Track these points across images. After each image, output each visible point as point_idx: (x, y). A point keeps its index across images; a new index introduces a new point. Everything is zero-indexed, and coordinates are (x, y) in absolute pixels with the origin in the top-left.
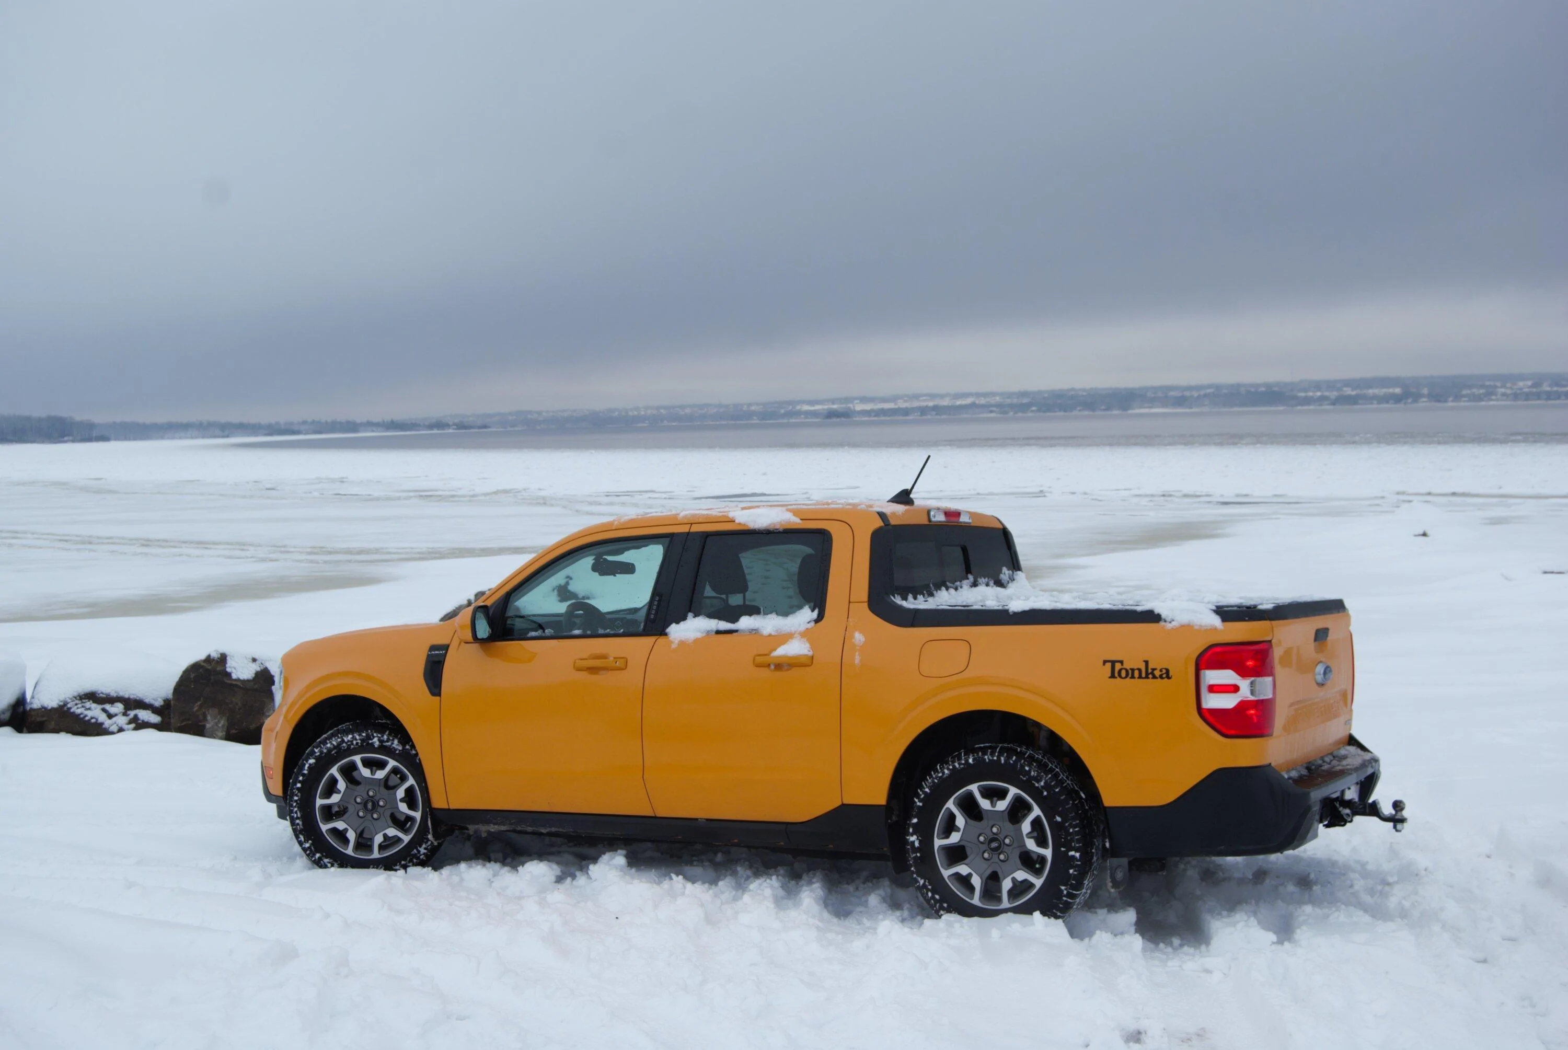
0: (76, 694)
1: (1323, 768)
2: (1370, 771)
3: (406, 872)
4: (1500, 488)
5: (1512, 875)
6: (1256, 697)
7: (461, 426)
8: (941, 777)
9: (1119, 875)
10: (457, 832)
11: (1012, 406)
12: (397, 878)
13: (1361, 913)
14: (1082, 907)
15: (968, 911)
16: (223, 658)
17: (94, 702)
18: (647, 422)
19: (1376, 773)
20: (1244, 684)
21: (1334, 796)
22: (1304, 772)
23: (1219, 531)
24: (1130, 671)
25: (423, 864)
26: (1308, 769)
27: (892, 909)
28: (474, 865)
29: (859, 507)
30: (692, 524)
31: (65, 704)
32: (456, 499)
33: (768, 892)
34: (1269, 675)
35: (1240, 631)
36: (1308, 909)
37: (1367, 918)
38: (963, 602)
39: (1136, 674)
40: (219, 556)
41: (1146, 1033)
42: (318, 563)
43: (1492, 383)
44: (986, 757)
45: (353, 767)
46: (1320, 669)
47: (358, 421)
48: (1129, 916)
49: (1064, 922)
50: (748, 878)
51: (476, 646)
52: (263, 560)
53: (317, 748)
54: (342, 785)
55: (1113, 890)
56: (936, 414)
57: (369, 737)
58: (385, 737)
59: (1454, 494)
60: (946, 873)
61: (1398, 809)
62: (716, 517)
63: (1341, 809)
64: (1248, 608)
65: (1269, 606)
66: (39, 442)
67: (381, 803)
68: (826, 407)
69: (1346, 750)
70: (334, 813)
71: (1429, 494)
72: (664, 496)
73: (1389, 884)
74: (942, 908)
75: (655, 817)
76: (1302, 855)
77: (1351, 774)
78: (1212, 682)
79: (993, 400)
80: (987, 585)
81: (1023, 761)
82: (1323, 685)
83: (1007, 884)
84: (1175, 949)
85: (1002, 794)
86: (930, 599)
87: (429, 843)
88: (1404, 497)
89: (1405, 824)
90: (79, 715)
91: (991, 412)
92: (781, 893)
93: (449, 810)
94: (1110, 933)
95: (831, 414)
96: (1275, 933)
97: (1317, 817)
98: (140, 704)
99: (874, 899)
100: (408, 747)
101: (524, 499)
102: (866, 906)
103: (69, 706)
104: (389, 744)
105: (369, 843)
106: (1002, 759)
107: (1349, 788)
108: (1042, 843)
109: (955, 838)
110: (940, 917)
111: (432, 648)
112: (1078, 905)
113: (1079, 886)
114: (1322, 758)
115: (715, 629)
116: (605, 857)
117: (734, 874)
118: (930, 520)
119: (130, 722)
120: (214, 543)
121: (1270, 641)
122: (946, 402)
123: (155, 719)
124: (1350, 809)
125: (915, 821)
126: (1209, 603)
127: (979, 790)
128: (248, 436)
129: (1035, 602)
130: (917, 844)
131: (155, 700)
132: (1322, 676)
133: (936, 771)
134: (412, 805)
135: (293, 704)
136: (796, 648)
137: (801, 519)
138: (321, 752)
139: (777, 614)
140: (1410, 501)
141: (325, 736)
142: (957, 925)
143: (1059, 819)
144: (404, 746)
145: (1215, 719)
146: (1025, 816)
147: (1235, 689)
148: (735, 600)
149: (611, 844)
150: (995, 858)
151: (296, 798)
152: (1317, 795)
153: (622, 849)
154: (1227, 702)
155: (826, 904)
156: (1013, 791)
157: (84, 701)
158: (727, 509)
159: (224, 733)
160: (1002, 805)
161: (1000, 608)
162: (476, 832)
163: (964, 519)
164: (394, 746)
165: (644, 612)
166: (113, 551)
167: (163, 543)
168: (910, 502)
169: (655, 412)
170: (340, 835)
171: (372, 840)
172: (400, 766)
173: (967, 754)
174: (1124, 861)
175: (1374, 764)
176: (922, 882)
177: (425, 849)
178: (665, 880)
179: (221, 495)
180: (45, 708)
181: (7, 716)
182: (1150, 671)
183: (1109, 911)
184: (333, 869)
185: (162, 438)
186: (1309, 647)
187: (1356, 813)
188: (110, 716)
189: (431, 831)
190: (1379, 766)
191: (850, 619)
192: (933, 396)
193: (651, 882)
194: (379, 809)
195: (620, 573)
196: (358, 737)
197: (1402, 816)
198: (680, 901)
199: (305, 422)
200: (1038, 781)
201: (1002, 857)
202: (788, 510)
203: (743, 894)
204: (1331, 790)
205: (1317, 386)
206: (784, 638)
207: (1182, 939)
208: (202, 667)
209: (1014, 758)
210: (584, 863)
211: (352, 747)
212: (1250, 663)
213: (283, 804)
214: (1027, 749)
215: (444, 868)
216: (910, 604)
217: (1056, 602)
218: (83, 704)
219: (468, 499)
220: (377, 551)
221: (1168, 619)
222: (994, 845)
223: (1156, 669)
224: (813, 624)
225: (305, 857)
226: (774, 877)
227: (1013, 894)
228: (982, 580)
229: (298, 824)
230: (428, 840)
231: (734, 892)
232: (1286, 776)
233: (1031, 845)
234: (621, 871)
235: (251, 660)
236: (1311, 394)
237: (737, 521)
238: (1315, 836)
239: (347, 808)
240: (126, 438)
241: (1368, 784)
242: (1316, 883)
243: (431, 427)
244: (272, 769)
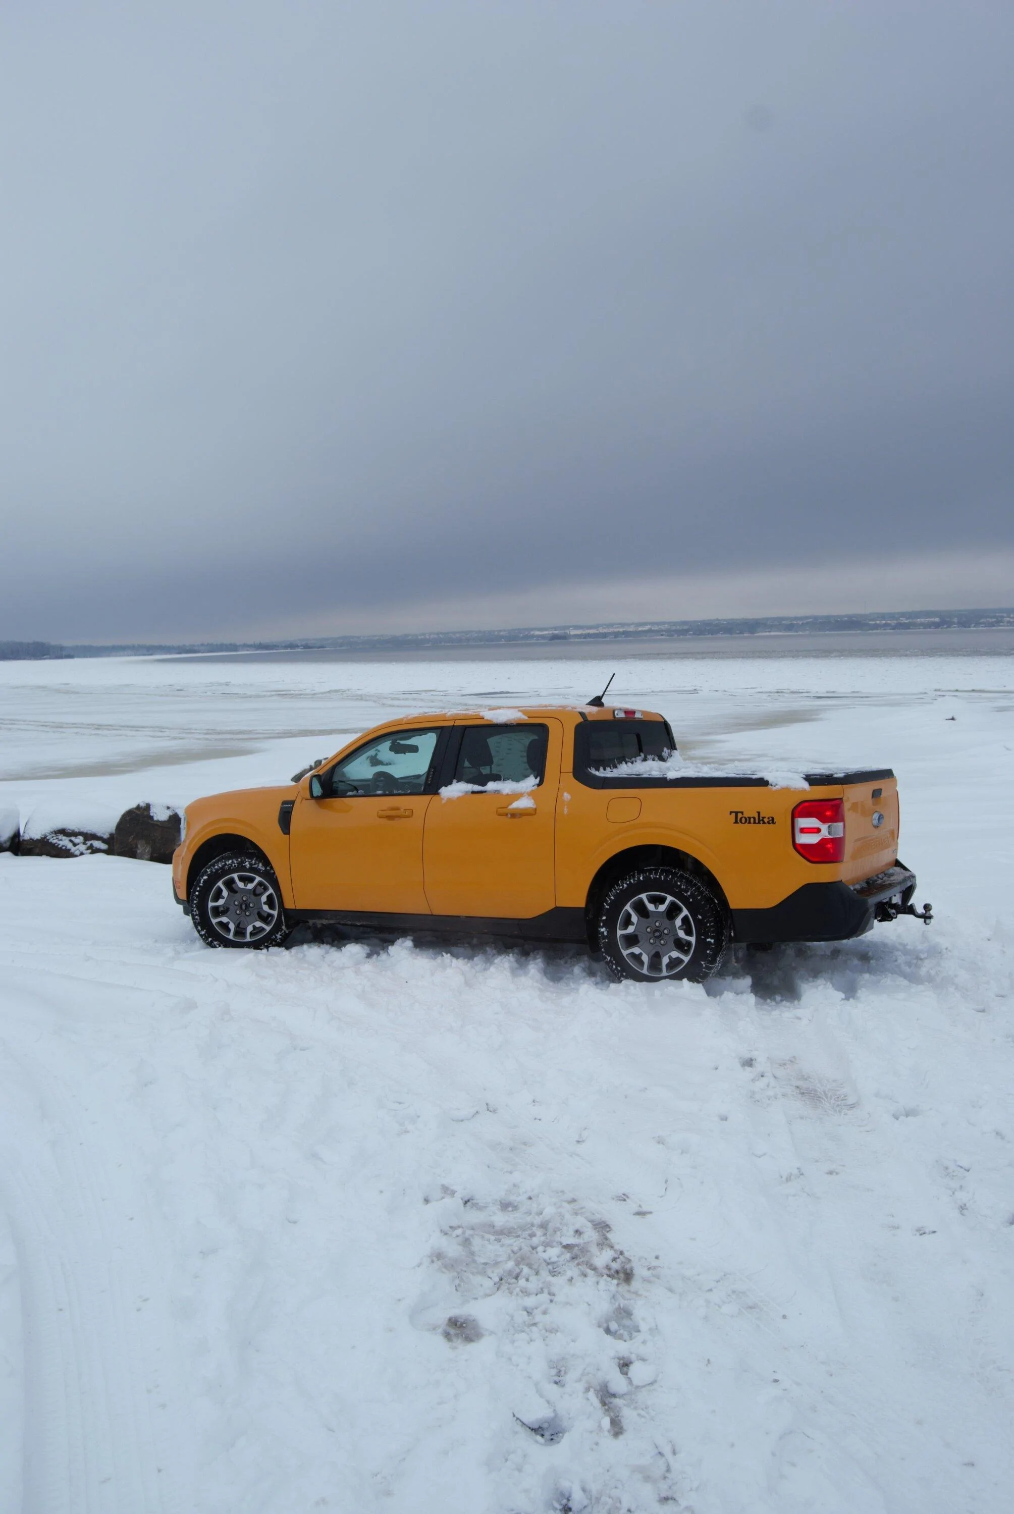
0: (52, 830)
1: (877, 882)
2: (909, 884)
3: (268, 950)
4: (1005, 686)
5: (1004, 952)
6: (832, 836)
7: (306, 647)
8: (622, 889)
9: (740, 954)
10: (301, 924)
11: (676, 631)
12: (262, 955)
13: (902, 979)
14: (715, 975)
15: (639, 978)
16: (148, 807)
17: (64, 835)
18: (430, 643)
19: (914, 885)
20: (824, 828)
21: (885, 901)
22: (865, 885)
23: (814, 717)
24: (748, 819)
25: (279, 945)
26: (867, 883)
27: (589, 976)
28: (312, 946)
29: (567, 709)
30: (455, 720)
31: (45, 837)
32: (302, 696)
33: (507, 965)
34: (841, 822)
35: (822, 792)
36: (867, 976)
37: (906, 982)
38: (636, 772)
39: (752, 820)
40: (146, 736)
41: (756, 1060)
42: (211, 740)
43: (1000, 614)
44: (652, 876)
45: (232, 881)
46: (876, 816)
47: (238, 644)
48: (747, 981)
49: (703, 985)
50: (494, 955)
51: (313, 801)
52: (175, 738)
53: (209, 869)
54: (225, 893)
55: (736, 964)
56: (625, 637)
57: (243, 862)
58: (253, 862)
59: (973, 691)
60: (625, 953)
61: (927, 909)
62: (472, 715)
63: (889, 909)
64: (827, 776)
65: (842, 775)
66: (28, 659)
67: (251, 905)
68: (551, 632)
69: (894, 870)
70: (220, 911)
71: (957, 691)
72: (442, 693)
73: (921, 959)
74: (622, 976)
75: (432, 915)
76: (863, 939)
77: (896, 886)
78: (803, 826)
79: (663, 627)
80: (654, 760)
81: (676, 879)
82: (878, 827)
83: (665, 960)
84: (777, 1003)
85: (662, 900)
86: (615, 770)
87: (283, 931)
88: (940, 693)
89: (932, 920)
90: (55, 844)
91: (662, 635)
92: (515, 965)
93: (296, 910)
94: (733, 993)
95: (555, 637)
96: (844, 992)
97: (873, 915)
98: (94, 837)
99: (577, 970)
100: (268, 868)
101: (348, 696)
102: (572, 974)
103: (48, 838)
104: (256, 866)
105: (243, 931)
106: (662, 877)
107: (895, 896)
108: (689, 932)
109: (631, 929)
110: (620, 982)
111: (284, 803)
112: (713, 974)
113: (713, 961)
114: (877, 876)
115: (471, 791)
116: (399, 941)
117: (485, 952)
118: (614, 717)
119: (88, 849)
120: (143, 727)
121: (842, 799)
122: (631, 629)
123: (104, 846)
124: (895, 909)
125: (604, 918)
126: (801, 773)
127: (647, 899)
128: (165, 654)
129: (685, 772)
130: (605, 933)
131: (104, 834)
132: (877, 821)
133: (618, 885)
134: (272, 906)
135: (194, 838)
136: (524, 803)
137: (529, 717)
138: (211, 871)
139: (513, 780)
140: (943, 696)
141: (214, 861)
142: (632, 988)
143: (700, 917)
144: (266, 868)
145: (805, 851)
146: (677, 915)
147: (818, 830)
148: (485, 770)
149: (402, 932)
150: (658, 943)
151: (195, 902)
152: (873, 901)
153: (410, 935)
154: (812, 839)
155: (545, 973)
156: (670, 898)
157: (58, 835)
158: (479, 710)
159: (149, 856)
160: (662, 908)
161: (661, 776)
162: (314, 924)
163: (638, 715)
164: (259, 867)
165: (424, 778)
166: (77, 733)
167: (109, 727)
168: (601, 705)
169: (436, 636)
170: (225, 926)
171: (245, 929)
172: (264, 881)
173: (639, 874)
174: (744, 945)
175: (912, 879)
176: (609, 958)
177: (280, 935)
178: (439, 956)
179: (147, 694)
180: (33, 840)
181: (8, 844)
182: (761, 819)
183: (733, 978)
184: (220, 948)
185: (109, 656)
186: (869, 801)
187: (899, 912)
188: (75, 845)
189: (284, 923)
190: (915, 880)
191: (561, 784)
192: (623, 625)
193: (430, 959)
194: (250, 909)
195: (409, 752)
196: (235, 862)
197: (930, 914)
198: (449, 971)
199: (202, 645)
200: (687, 892)
201: (662, 942)
202: (519, 711)
203: (490, 966)
204: (883, 897)
205: (883, 616)
206: (517, 796)
207: (782, 997)
208: (135, 812)
209: (670, 877)
210: (385, 945)
211: (232, 868)
212: (828, 813)
213: (187, 905)
214: (679, 870)
215: (293, 948)
216: (601, 773)
217: (699, 772)
218: (58, 837)
219: (310, 696)
220: (250, 732)
221: (774, 784)
222: (657, 934)
223: (765, 817)
224: (536, 787)
225: (201, 941)
226: (511, 955)
227: (670, 967)
228: (650, 757)
229: (197, 919)
230: (282, 930)
231: (484, 965)
232: (852, 889)
233: (681, 934)
234: (410, 950)
235: (166, 808)
236: (878, 622)
237: (485, 718)
238: (872, 928)
239: (229, 908)
240: (85, 656)
241: (908, 892)
242: (872, 959)
243: (286, 647)
244: (179, 882)
